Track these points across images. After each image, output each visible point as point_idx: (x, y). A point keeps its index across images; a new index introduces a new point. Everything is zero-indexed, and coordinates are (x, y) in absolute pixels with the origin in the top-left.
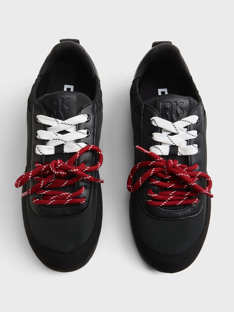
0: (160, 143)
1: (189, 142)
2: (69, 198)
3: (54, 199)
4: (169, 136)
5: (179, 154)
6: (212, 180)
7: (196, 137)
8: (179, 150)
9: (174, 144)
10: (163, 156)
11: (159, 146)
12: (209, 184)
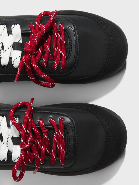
0: (10, 58)
1: (10, 32)
2: (58, 132)
3: (59, 146)
4: (4, 50)
5: (21, 42)
6: (43, 11)
7: (6, 27)
8: (17, 41)
9: (12, 46)
10: (22, 56)
11: (13, 60)
12: (47, 14)
